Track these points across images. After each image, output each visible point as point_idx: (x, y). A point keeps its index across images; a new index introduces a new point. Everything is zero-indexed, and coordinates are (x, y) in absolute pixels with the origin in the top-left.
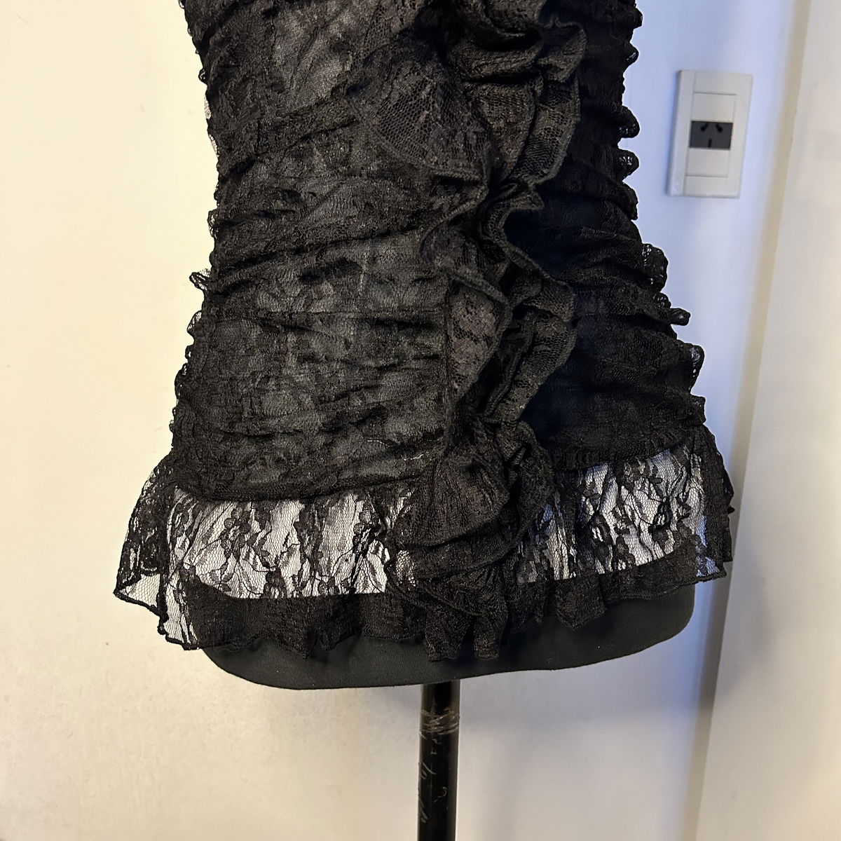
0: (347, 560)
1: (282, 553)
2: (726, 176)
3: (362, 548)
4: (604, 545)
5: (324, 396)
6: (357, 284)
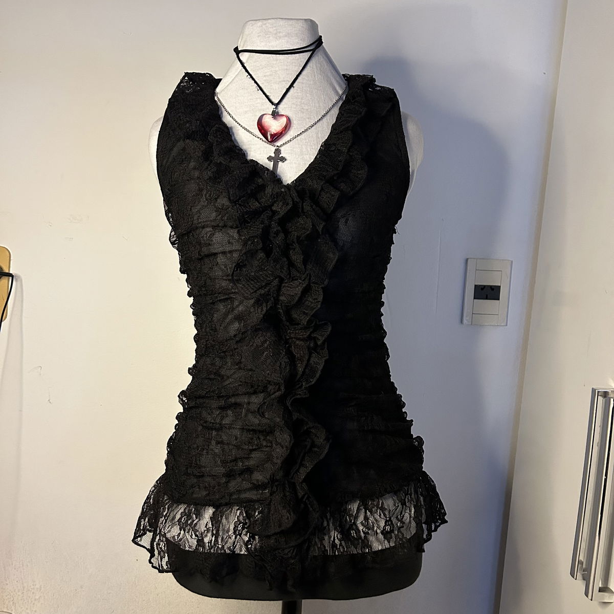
0: (231, 538)
1: (205, 531)
2: (497, 314)
3: (239, 532)
4: (357, 539)
6: (241, 413)
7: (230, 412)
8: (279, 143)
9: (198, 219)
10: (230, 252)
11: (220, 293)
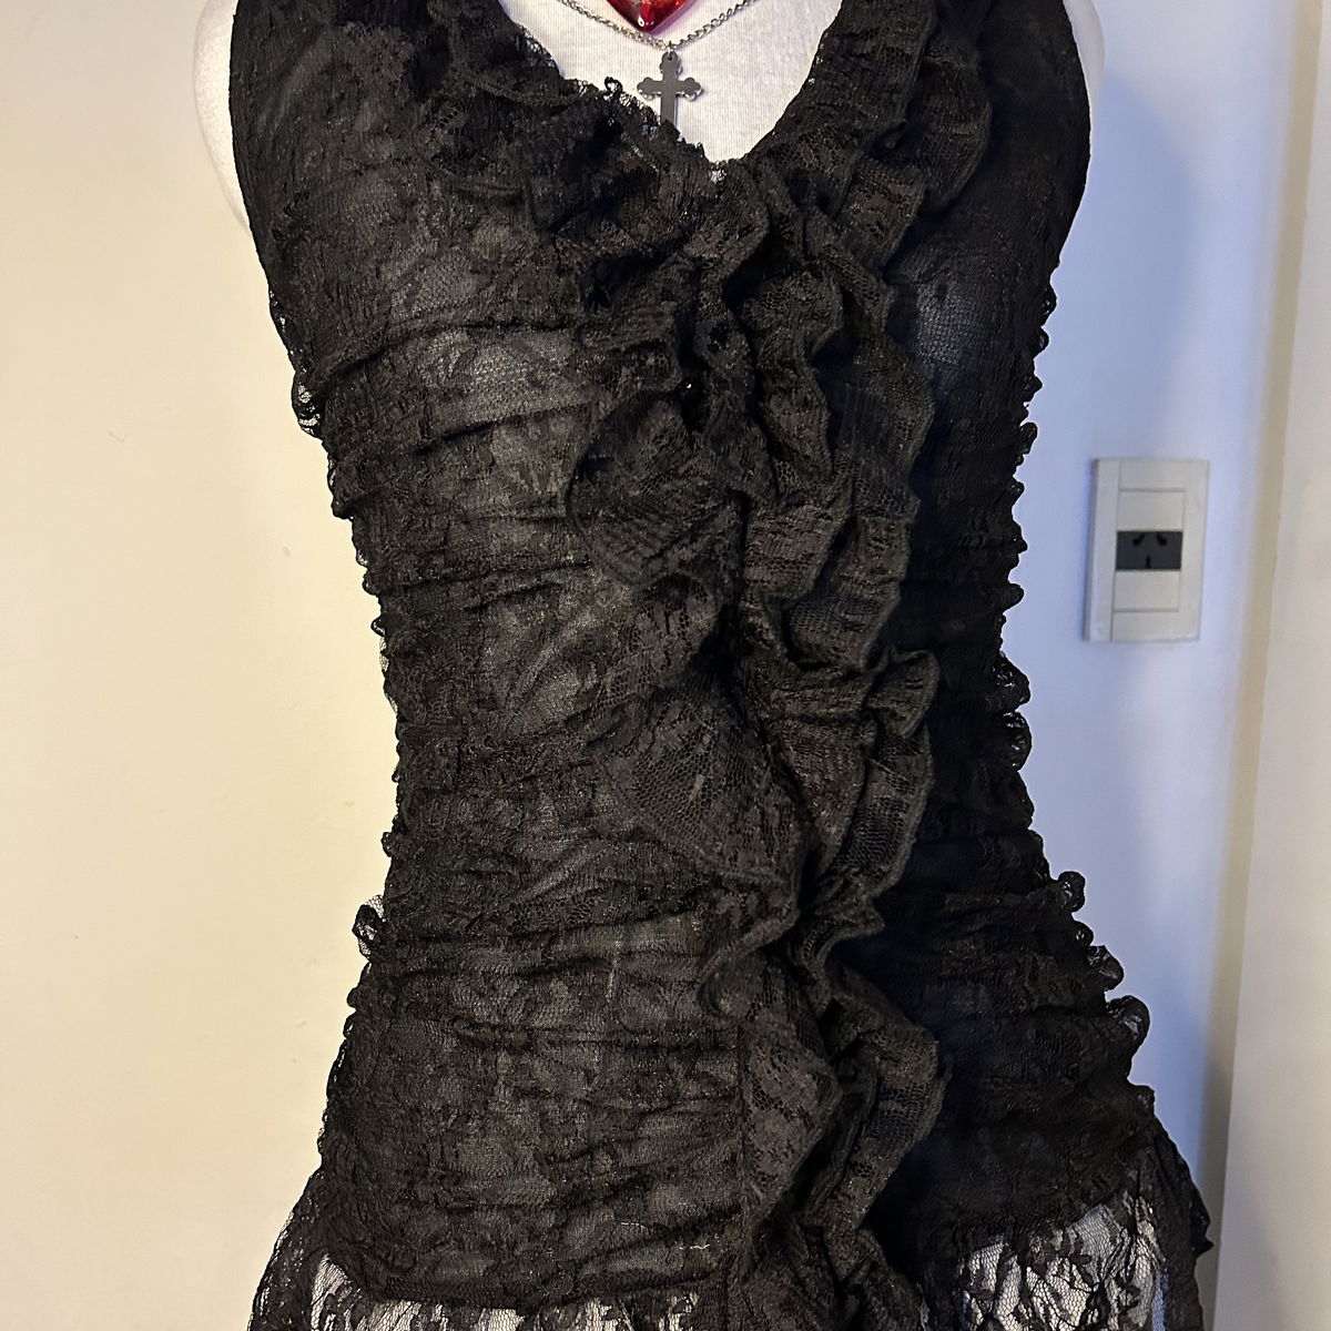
2: (1177, 610)
5: (553, 1154)
6: (603, 987)
7: (557, 986)
8: (674, 34)
9: (408, 305)
10: (541, 417)
11: (504, 571)
